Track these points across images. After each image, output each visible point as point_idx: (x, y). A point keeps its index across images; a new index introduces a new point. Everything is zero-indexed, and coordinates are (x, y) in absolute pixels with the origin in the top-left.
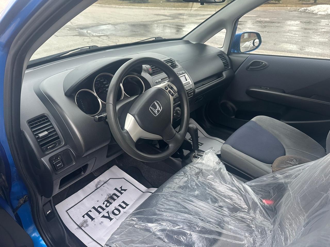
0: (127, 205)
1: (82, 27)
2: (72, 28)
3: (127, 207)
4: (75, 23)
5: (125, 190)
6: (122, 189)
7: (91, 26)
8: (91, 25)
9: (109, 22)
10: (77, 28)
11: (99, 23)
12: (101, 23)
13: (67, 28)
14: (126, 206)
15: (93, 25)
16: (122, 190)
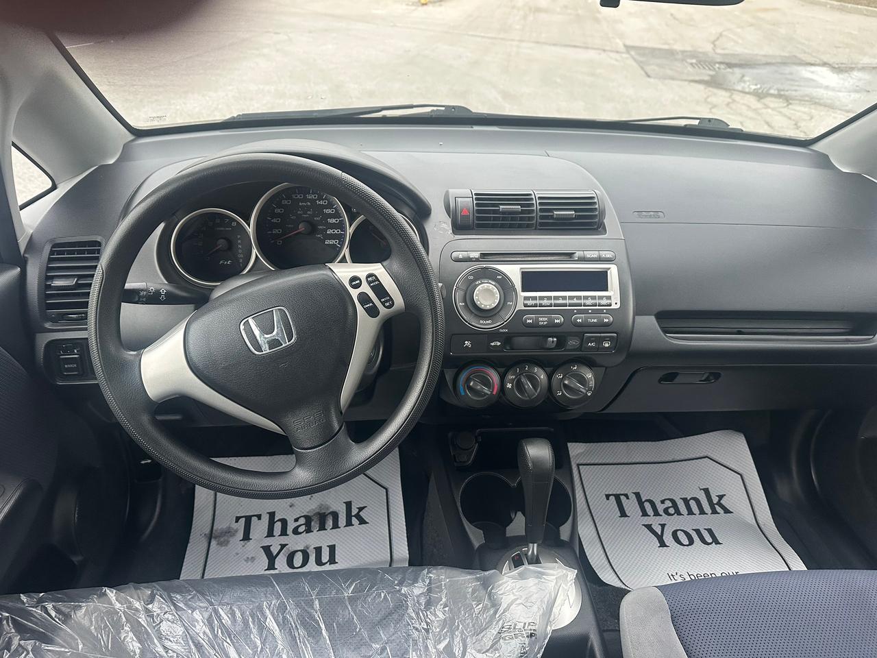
0: (332, 560)
1: (734, 61)
2: (705, 62)
3: (328, 567)
4: (723, 49)
5: (362, 522)
6: (361, 513)
7: (764, 62)
8: (764, 60)
9: (825, 58)
10: (721, 63)
11: (795, 57)
12: (800, 59)
13: (693, 59)
14: (326, 563)
15: (769, 61)
16: (358, 516)
